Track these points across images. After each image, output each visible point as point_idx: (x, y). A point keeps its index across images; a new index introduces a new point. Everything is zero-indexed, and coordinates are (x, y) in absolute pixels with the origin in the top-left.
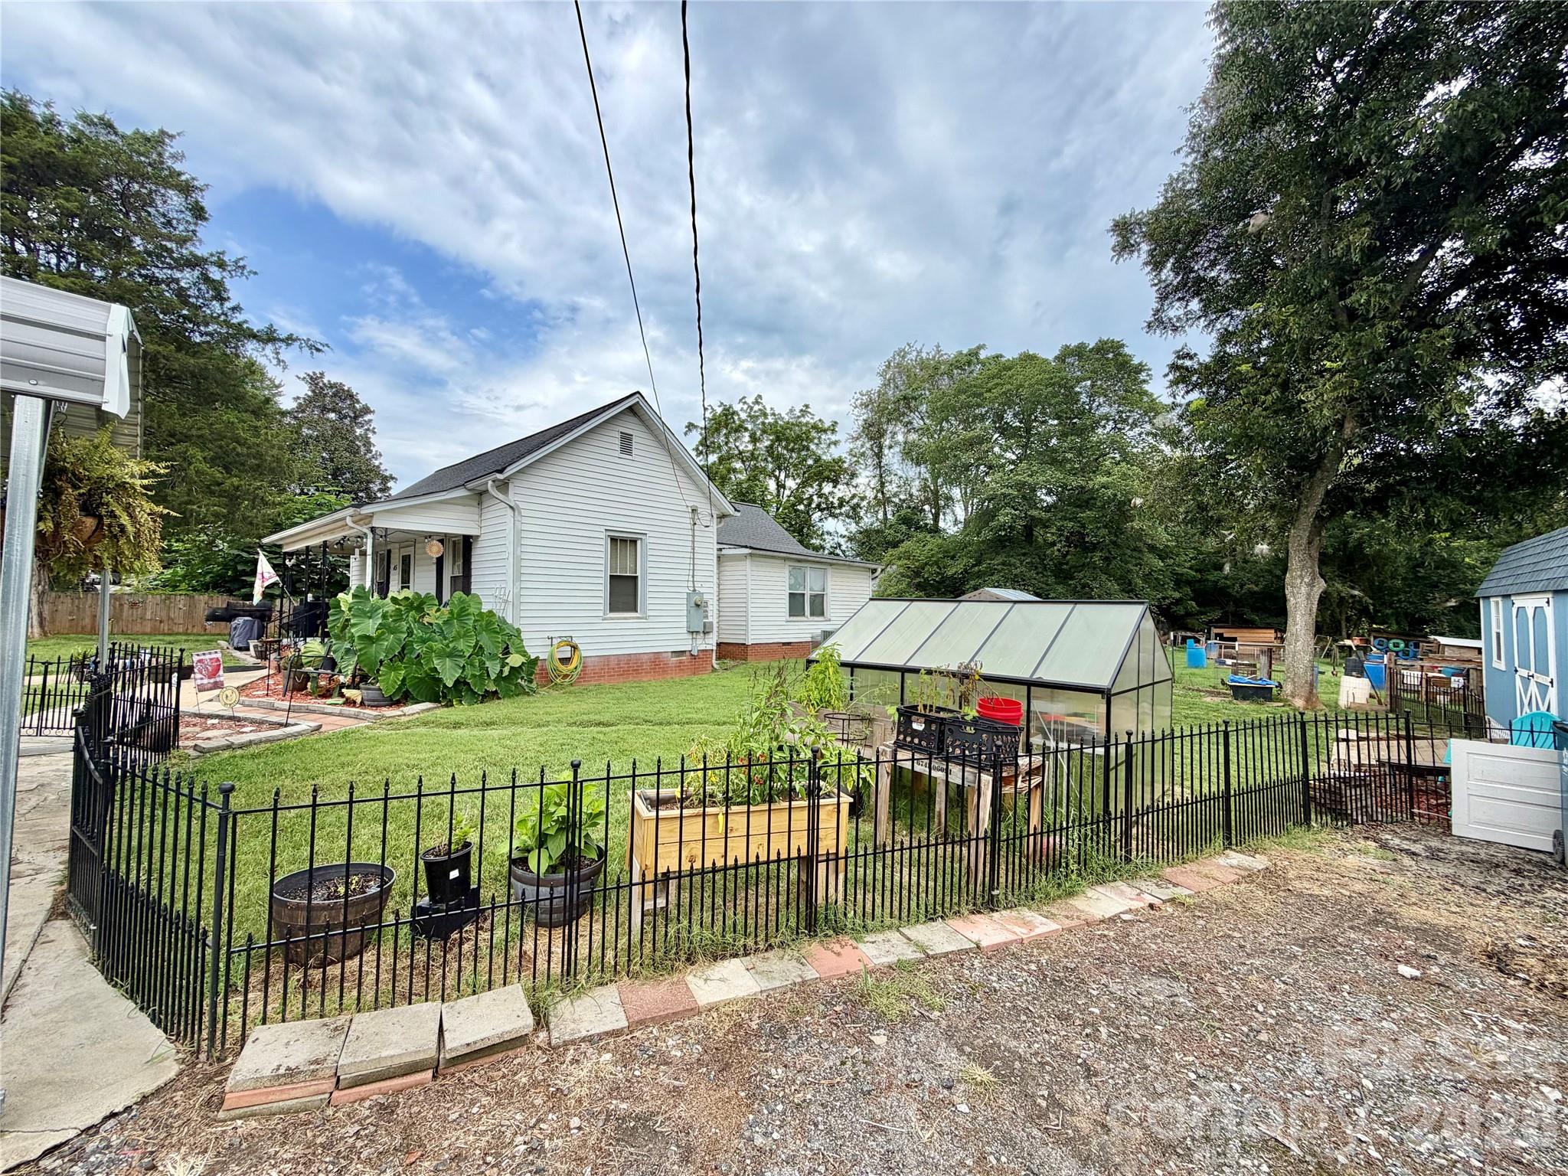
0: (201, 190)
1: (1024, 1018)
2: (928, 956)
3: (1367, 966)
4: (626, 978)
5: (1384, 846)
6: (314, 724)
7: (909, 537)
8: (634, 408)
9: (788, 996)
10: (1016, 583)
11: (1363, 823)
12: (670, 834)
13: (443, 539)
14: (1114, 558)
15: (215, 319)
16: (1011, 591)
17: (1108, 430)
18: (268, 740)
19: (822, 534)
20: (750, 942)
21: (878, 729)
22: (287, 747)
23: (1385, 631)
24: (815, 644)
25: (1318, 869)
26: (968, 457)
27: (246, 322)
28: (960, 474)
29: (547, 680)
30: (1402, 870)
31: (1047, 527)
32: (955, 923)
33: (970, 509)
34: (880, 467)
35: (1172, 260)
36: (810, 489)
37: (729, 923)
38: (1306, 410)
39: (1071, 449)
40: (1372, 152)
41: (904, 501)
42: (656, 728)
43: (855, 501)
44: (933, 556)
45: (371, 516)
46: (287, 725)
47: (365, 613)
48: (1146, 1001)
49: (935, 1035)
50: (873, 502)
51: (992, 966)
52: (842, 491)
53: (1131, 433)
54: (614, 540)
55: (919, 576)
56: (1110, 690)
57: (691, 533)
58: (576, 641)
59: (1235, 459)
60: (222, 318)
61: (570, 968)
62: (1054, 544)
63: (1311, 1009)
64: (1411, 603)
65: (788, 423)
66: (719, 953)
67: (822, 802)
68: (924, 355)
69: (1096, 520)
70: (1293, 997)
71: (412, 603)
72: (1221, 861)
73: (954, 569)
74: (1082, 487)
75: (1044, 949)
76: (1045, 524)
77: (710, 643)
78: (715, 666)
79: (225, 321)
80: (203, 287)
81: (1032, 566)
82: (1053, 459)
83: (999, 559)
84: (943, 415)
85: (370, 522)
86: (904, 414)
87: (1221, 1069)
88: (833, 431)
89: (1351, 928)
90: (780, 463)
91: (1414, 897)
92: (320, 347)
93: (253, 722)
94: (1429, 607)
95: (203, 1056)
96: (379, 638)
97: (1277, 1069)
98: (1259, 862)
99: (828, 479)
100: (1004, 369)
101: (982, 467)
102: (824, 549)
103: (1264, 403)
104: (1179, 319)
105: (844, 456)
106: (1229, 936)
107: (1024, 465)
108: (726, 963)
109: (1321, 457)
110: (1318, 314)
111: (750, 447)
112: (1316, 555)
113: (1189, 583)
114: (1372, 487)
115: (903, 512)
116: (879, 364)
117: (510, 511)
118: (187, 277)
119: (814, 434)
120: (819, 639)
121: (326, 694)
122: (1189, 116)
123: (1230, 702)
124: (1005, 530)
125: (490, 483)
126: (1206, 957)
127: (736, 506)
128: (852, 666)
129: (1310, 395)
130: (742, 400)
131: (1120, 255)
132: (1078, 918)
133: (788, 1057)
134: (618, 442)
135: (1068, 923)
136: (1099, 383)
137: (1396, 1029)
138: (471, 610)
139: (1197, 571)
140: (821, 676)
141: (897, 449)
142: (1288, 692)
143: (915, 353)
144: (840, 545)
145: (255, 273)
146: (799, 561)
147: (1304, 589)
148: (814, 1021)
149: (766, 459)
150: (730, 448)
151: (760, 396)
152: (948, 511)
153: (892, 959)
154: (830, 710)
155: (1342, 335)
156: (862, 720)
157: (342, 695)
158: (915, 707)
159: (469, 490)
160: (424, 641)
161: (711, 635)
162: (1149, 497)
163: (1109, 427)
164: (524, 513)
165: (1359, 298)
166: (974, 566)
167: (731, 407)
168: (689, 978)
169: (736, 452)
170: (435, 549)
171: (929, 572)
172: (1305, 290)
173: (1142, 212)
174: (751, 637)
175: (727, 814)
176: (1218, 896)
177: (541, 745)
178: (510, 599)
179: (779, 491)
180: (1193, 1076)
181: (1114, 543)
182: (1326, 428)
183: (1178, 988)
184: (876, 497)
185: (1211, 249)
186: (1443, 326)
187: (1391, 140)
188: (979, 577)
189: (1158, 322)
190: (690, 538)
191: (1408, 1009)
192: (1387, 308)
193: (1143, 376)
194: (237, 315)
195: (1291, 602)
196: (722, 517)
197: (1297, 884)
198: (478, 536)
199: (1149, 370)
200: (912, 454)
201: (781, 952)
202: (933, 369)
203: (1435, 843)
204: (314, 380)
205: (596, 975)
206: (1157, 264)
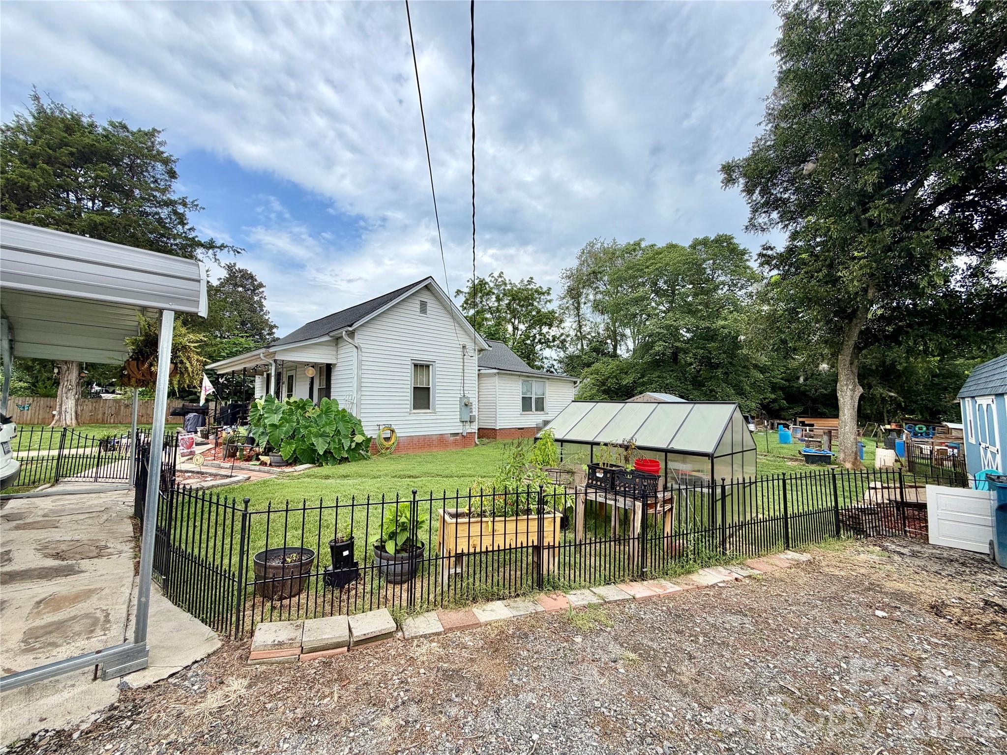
0: (175, 162)
1: (657, 632)
2: (605, 602)
3: (859, 611)
4: (440, 608)
5: (885, 549)
6: (247, 476)
7: (597, 360)
8: (429, 286)
9: (528, 619)
10: (667, 389)
11: (874, 536)
12: (463, 531)
13: (314, 365)
14: (731, 373)
15: (178, 236)
16: (664, 394)
17: (725, 291)
18: (222, 485)
19: (542, 359)
20: (507, 592)
21: (577, 478)
22: (234, 489)
23: (912, 420)
24: (539, 429)
25: (840, 562)
26: (633, 310)
27: (197, 237)
28: (630, 320)
29: (377, 451)
30: (892, 562)
31: (687, 353)
32: (622, 586)
33: (637, 342)
34: (579, 316)
35: (759, 189)
36: (534, 330)
37: (495, 580)
38: (844, 282)
39: (700, 304)
40: (875, 127)
41: (594, 337)
42: (444, 479)
43: (563, 337)
44: (613, 372)
45: (275, 353)
46: (231, 476)
47: (272, 410)
48: (727, 626)
49: (608, 639)
50: (575, 338)
51: (641, 607)
52: (554, 331)
53: (739, 293)
54: (416, 366)
55: (604, 385)
56: (713, 455)
57: (462, 360)
58: (393, 427)
59: (802, 312)
60: (184, 235)
61: (411, 602)
62: (691, 364)
63: (821, 631)
64: (930, 401)
65: (520, 289)
66: (490, 597)
67: (545, 516)
68: (606, 245)
69: (719, 348)
70: (811, 626)
71: (299, 405)
72: (782, 556)
73: (627, 380)
74: (709, 328)
75: (672, 600)
76: (686, 352)
77: (474, 428)
78: (477, 442)
79: (185, 237)
80: (173, 217)
81: (678, 378)
82: (690, 310)
83: (657, 374)
84: (618, 283)
85: (274, 357)
86: (593, 282)
87: (764, 658)
88: (549, 294)
89: (854, 592)
90: (515, 314)
91: (895, 576)
92: (240, 251)
93: (211, 475)
94: (942, 403)
95: (232, 638)
96: (280, 426)
97: (795, 658)
98: (805, 557)
99: (546, 324)
100: (657, 254)
101: (644, 316)
102: (543, 368)
103: (817, 277)
104: (765, 224)
105: (555, 309)
106: (780, 595)
107: (670, 314)
108: (494, 603)
109: (855, 311)
110: (849, 222)
111: (496, 304)
112: (856, 371)
113: (782, 389)
114: (890, 329)
115: (593, 344)
116: (577, 251)
117: (355, 349)
118: (164, 212)
119: (536, 295)
120: (541, 425)
121: (249, 459)
122: (766, 103)
123: (804, 465)
124: (659, 355)
125: (344, 333)
126: (764, 605)
127: (488, 342)
128: (562, 442)
129: (845, 273)
130: (491, 275)
131: (726, 185)
132: (693, 585)
133: (529, 646)
134: (419, 306)
135: (686, 587)
136: (718, 261)
137: (867, 641)
138: (333, 409)
139: (786, 381)
140: (543, 447)
141: (589, 304)
142: (841, 458)
143: (600, 244)
144: (554, 366)
145: (204, 209)
146: (528, 377)
147: (849, 393)
148: (543, 630)
149: (506, 312)
150: (483, 305)
151: (502, 273)
152: (623, 343)
153: (585, 603)
154: (549, 467)
155: (864, 236)
156: (568, 472)
157: (258, 459)
158: (598, 464)
159: (331, 337)
160: (306, 427)
161: (474, 423)
162: (749, 335)
163: (725, 290)
164: (363, 350)
165: (873, 213)
166: (640, 378)
167: (484, 279)
168: (475, 610)
169: (487, 307)
170: (310, 372)
171: (611, 383)
172: (841, 208)
173: (739, 159)
174: (498, 424)
175: (493, 521)
176: (777, 575)
177: (378, 488)
178: (355, 402)
179: (514, 332)
180: (747, 660)
181: (731, 363)
182: (857, 293)
183: (746, 620)
184: (576, 335)
185: (784, 181)
186: (927, 230)
187: (887, 120)
188: (643, 385)
189: (752, 226)
190: (462, 364)
191: (877, 633)
192: (892, 219)
193: (746, 257)
194: (192, 233)
195: (841, 401)
196: (481, 351)
197: (827, 569)
198: (336, 364)
199: (750, 253)
200: (598, 307)
201: (524, 598)
202: (612, 254)
203: (917, 548)
204: (230, 268)
205: (425, 606)
206: (749, 191)
